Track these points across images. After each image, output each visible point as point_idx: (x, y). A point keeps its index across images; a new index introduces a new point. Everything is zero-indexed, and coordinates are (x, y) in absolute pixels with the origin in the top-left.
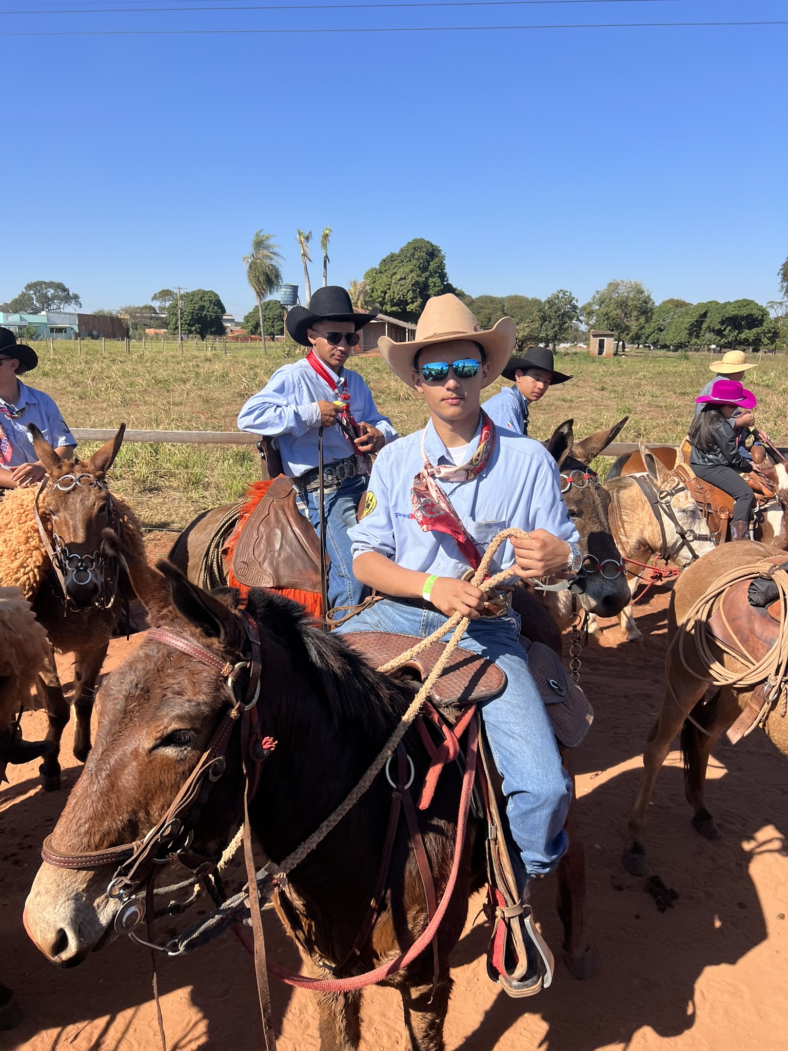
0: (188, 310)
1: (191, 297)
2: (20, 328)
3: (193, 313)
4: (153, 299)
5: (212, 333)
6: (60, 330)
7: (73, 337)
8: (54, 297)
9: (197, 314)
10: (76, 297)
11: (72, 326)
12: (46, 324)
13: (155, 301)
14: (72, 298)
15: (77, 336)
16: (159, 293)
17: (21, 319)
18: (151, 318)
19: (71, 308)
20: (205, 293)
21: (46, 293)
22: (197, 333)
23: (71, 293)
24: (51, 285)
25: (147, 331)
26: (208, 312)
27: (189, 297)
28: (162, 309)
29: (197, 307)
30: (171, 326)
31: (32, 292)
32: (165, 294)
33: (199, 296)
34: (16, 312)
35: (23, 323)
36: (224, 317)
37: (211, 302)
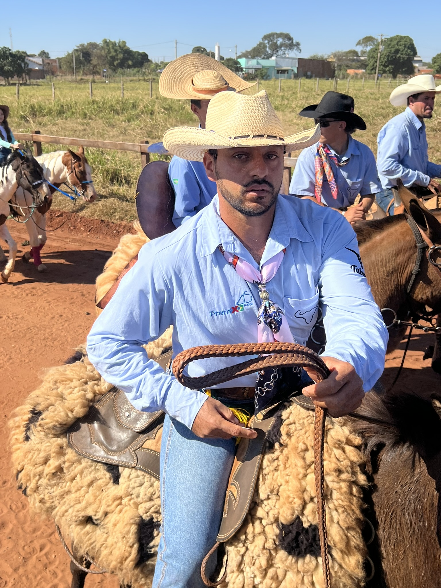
0: (386, 53)
1: (389, 42)
2: (256, 70)
3: (389, 55)
4: (357, 44)
5: (402, 73)
6: (283, 72)
7: (293, 76)
8: (282, 45)
9: (392, 57)
10: (298, 44)
11: (293, 68)
12: (274, 67)
13: (358, 46)
14: (295, 45)
15: (296, 76)
16: (363, 39)
17: (258, 63)
18: (353, 60)
19: (293, 54)
20: (402, 38)
21: (277, 41)
22: (390, 73)
23: (294, 42)
24: (280, 35)
25: (349, 71)
26: (402, 54)
27: (388, 42)
28: (363, 53)
29: (393, 50)
30: (369, 67)
31: (266, 41)
32: (368, 40)
33: (396, 41)
34: (253, 57)
35: (259, 67)
36: (415, 59)
37: (405, 46)
